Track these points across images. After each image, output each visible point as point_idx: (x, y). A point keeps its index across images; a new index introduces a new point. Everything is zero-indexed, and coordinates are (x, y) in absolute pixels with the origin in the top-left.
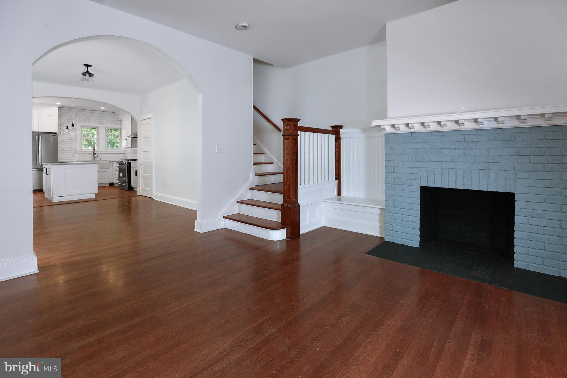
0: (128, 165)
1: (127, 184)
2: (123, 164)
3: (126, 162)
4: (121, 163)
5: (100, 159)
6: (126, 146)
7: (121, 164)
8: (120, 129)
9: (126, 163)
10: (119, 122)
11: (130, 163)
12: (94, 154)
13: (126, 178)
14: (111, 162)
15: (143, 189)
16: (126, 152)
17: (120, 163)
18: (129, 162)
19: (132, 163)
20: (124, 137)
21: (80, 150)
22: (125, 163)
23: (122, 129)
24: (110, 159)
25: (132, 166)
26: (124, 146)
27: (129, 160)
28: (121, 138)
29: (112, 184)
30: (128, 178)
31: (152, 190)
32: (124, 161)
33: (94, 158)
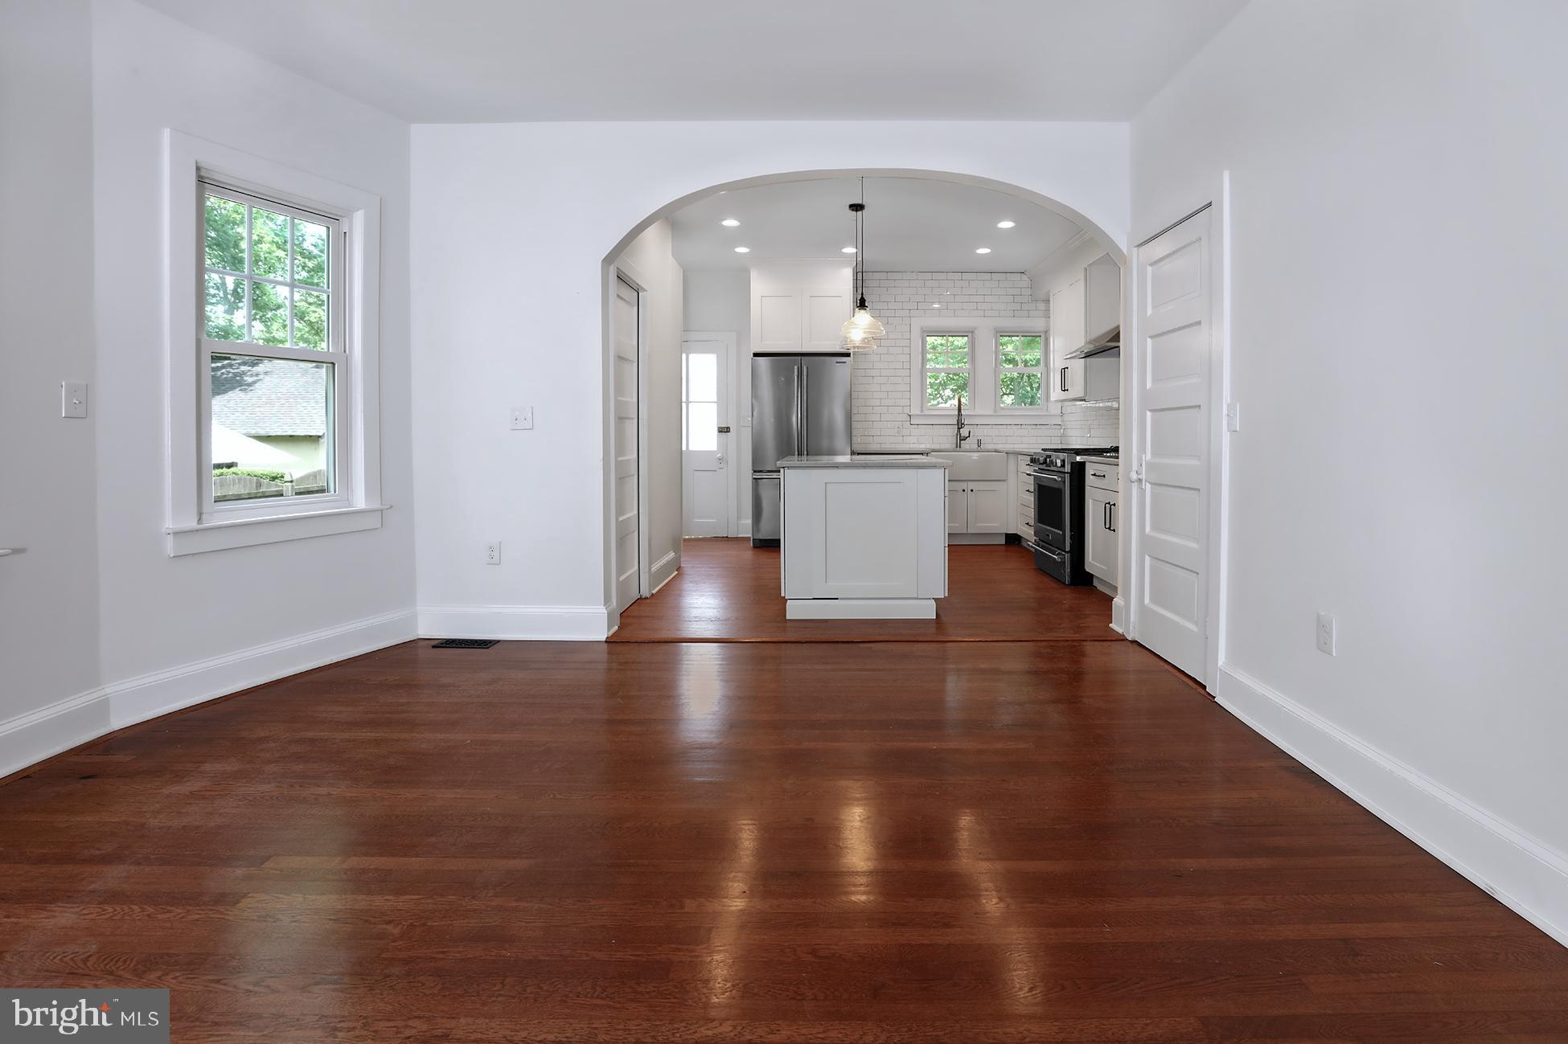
0: (1071, 474)
1: (1067, 556)
2: (1052, 468)
3: (1063, 461)
4: (1045, 462)
5: (979, 443)
6: (1064, 396)
7: (1044, 467)
8: (1046, 332)
9: (1063, 466)
10: (1041, 306)
11: (1082, 465)
12: (960, 425)
13: (1061, 527)
14: (1011, 457)
15: (1143, 609)
16: (1066, 418)
17: (1041, 462)
18: (1078, 459)
19: (1088, 465)
20: (1057, 362)
21: (918, 413)
22: (1059, 463)
23: (1051, 331)
24: (1012, 446)
25: (1090, 480)
26: (1056, 394)
27: (1078, 452)
28: (1047, 365)
29: (1013, 540)
30: (1071, 531)
31: (1207, 641)
32: (1058, 457)
33: (960, 440)
